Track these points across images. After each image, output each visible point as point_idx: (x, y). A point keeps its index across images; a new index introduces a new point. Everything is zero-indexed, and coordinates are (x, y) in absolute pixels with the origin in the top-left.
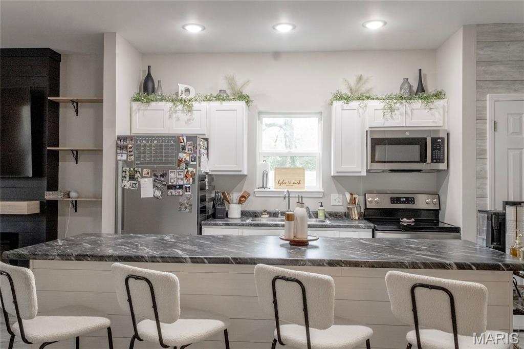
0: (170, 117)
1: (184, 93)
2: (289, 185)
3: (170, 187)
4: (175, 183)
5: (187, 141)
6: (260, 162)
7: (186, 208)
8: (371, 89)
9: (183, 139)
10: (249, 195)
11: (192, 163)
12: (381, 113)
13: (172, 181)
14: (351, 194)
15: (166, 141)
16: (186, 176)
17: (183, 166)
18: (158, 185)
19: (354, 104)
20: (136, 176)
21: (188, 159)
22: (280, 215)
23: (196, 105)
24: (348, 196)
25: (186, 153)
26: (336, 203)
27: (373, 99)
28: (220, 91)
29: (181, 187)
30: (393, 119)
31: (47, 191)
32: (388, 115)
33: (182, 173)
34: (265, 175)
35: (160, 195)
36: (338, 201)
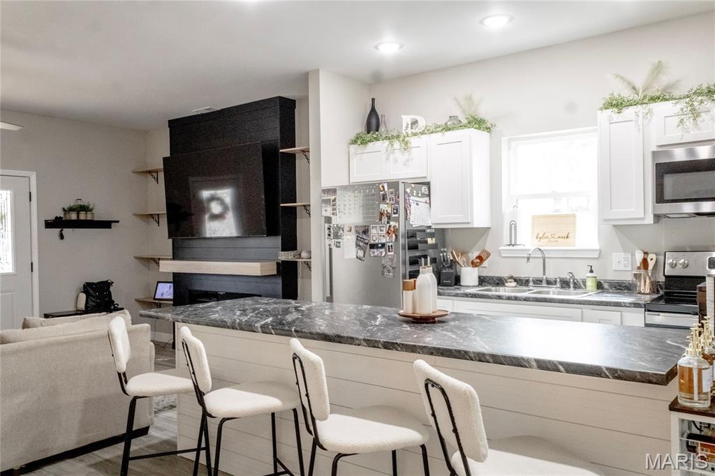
0: (387, 159)
1: (410, 126)
2: (553, 240)
3: (373, 246)
4: (377, 241)
5: (388, 189)
6: (507, 209)
7: (389, 271)
8: (678, 81)
9: (383, 187)
10: (489, 255)
11: (394, 216)
12: (677, 120)
13: (374, 238)
14: (646, 253)
15: (367, 191)
16: (388, 233)
17: (385, 219)
18: (361, 244)
19: (629, 112)
20: (339, 234)
21: (389, 211)
22: (531, 284)
23: (414, 141)
24: (639, 256)
25: (387, 204)
26: (622, 268)
27: (667, 100)
28: (450, 117)
29: (383, 245)
30: (700, 130)
31: (282, 251)
32: (689, 123)
33: (384, 229)
34: (513, 227)
35: (362, 256)
36: (622, 265)
